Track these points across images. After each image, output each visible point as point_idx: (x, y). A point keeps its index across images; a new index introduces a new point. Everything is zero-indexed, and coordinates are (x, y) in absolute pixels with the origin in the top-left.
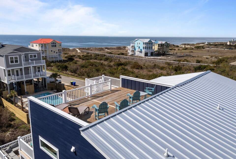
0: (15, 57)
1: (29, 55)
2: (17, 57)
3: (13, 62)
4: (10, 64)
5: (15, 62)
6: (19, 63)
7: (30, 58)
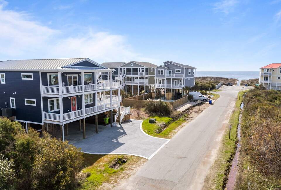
0: (161, 71)
1: (175, 70)
2: (163, 71)
3: (160, 74)
4: (158, 75)
5: (161, 74)
6: (163, 75)
7: (175, 72)
